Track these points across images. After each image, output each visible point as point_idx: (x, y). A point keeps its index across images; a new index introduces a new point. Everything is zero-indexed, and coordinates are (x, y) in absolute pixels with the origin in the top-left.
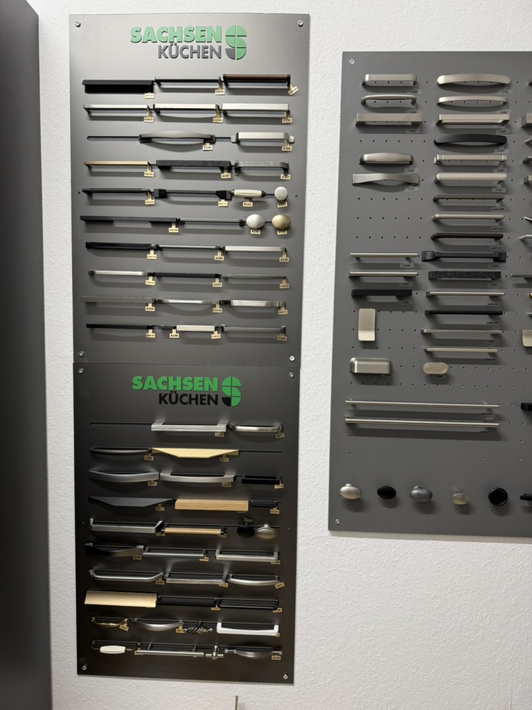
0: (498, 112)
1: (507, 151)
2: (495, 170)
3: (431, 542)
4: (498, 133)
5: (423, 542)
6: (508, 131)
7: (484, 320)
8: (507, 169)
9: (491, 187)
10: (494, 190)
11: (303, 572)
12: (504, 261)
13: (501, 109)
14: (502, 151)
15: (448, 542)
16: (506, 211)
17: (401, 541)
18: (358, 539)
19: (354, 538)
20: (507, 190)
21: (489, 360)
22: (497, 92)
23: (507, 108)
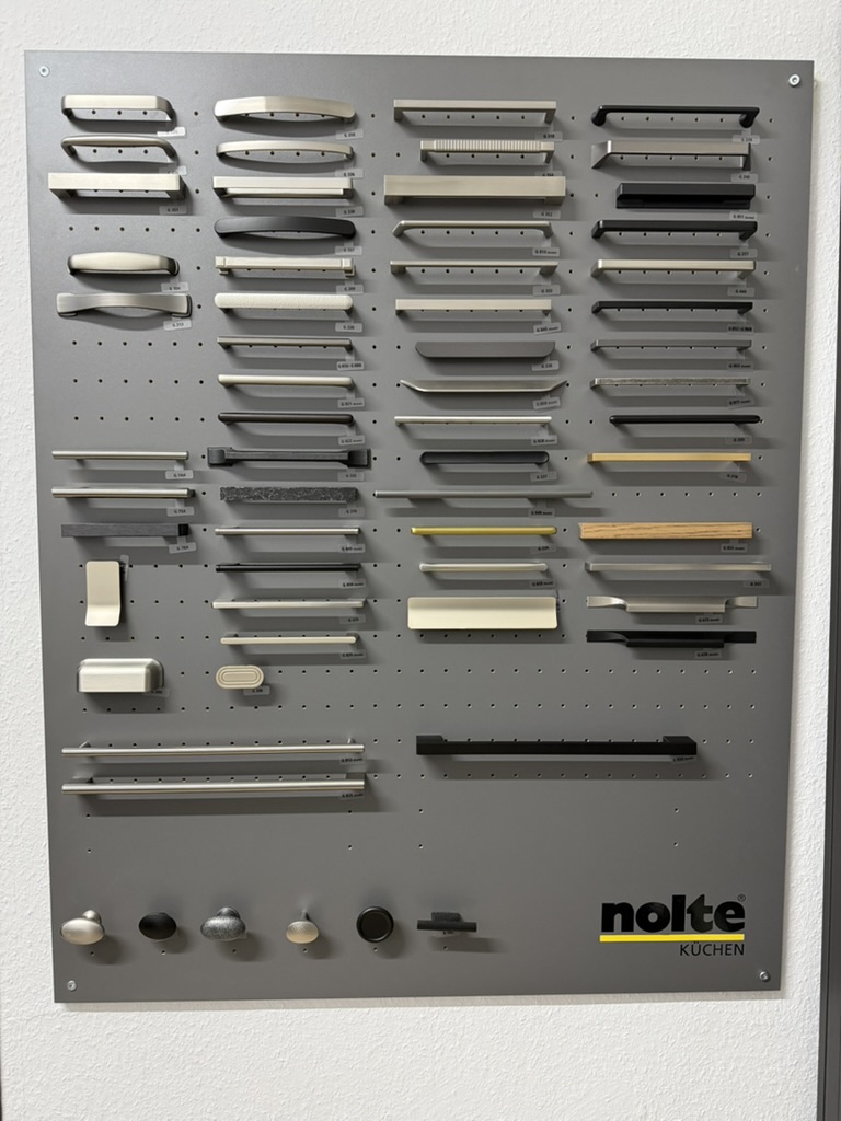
0: (337, 173)
1: (358, 251)
2: (338, 287)
3: (264, 1012)
4: (340, 216)
5: (248, 1013)
6: (359, 210)
7: (339, 580)
8: (361, 286)
9: (334, 322)
10: (339, 328)
11: (15, 1083)
12: (368, 466)
13: (342, 168)
14: (350, 250)
15: (298, 1011)
16: (364, 370)
17: (206, 1013)
18: (120, 1015)
19: (112, 1014)
20: (364, 328)
21: (351, 654)
22: (334, 134)
23: (354, 166)
